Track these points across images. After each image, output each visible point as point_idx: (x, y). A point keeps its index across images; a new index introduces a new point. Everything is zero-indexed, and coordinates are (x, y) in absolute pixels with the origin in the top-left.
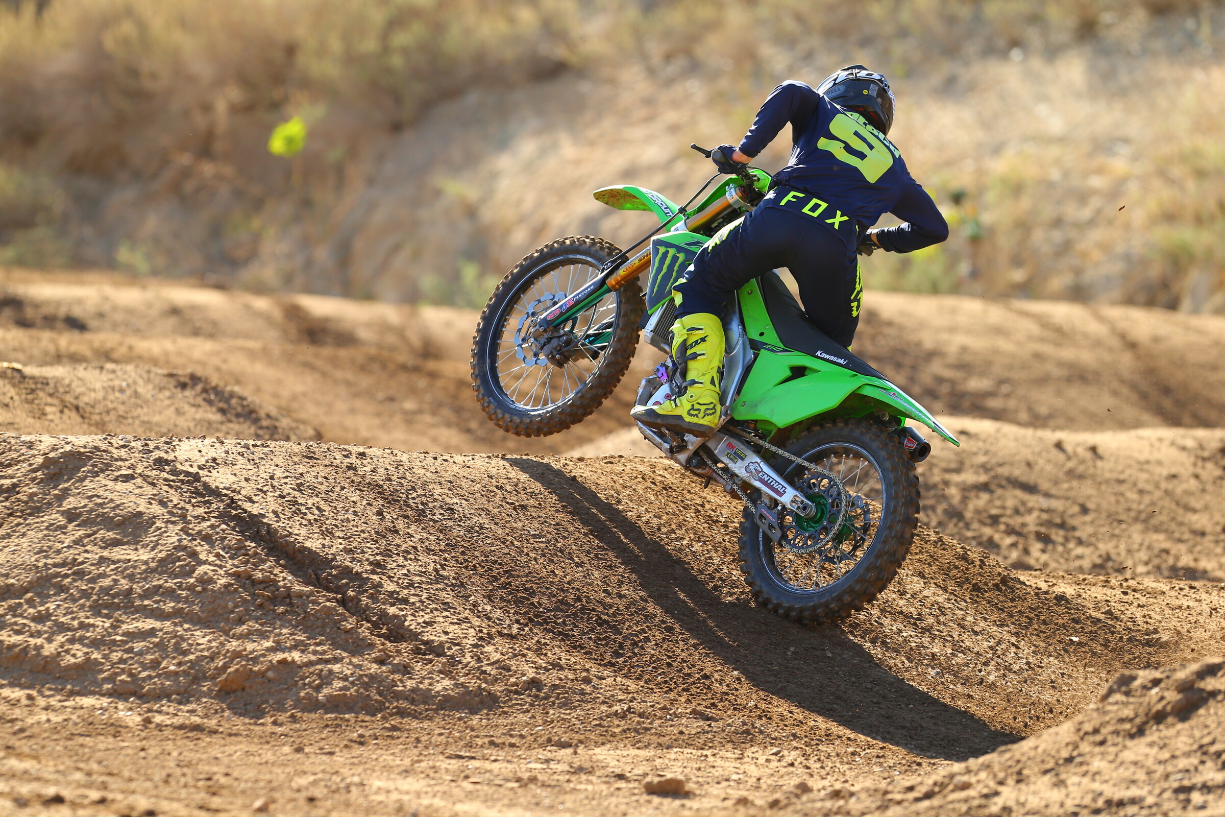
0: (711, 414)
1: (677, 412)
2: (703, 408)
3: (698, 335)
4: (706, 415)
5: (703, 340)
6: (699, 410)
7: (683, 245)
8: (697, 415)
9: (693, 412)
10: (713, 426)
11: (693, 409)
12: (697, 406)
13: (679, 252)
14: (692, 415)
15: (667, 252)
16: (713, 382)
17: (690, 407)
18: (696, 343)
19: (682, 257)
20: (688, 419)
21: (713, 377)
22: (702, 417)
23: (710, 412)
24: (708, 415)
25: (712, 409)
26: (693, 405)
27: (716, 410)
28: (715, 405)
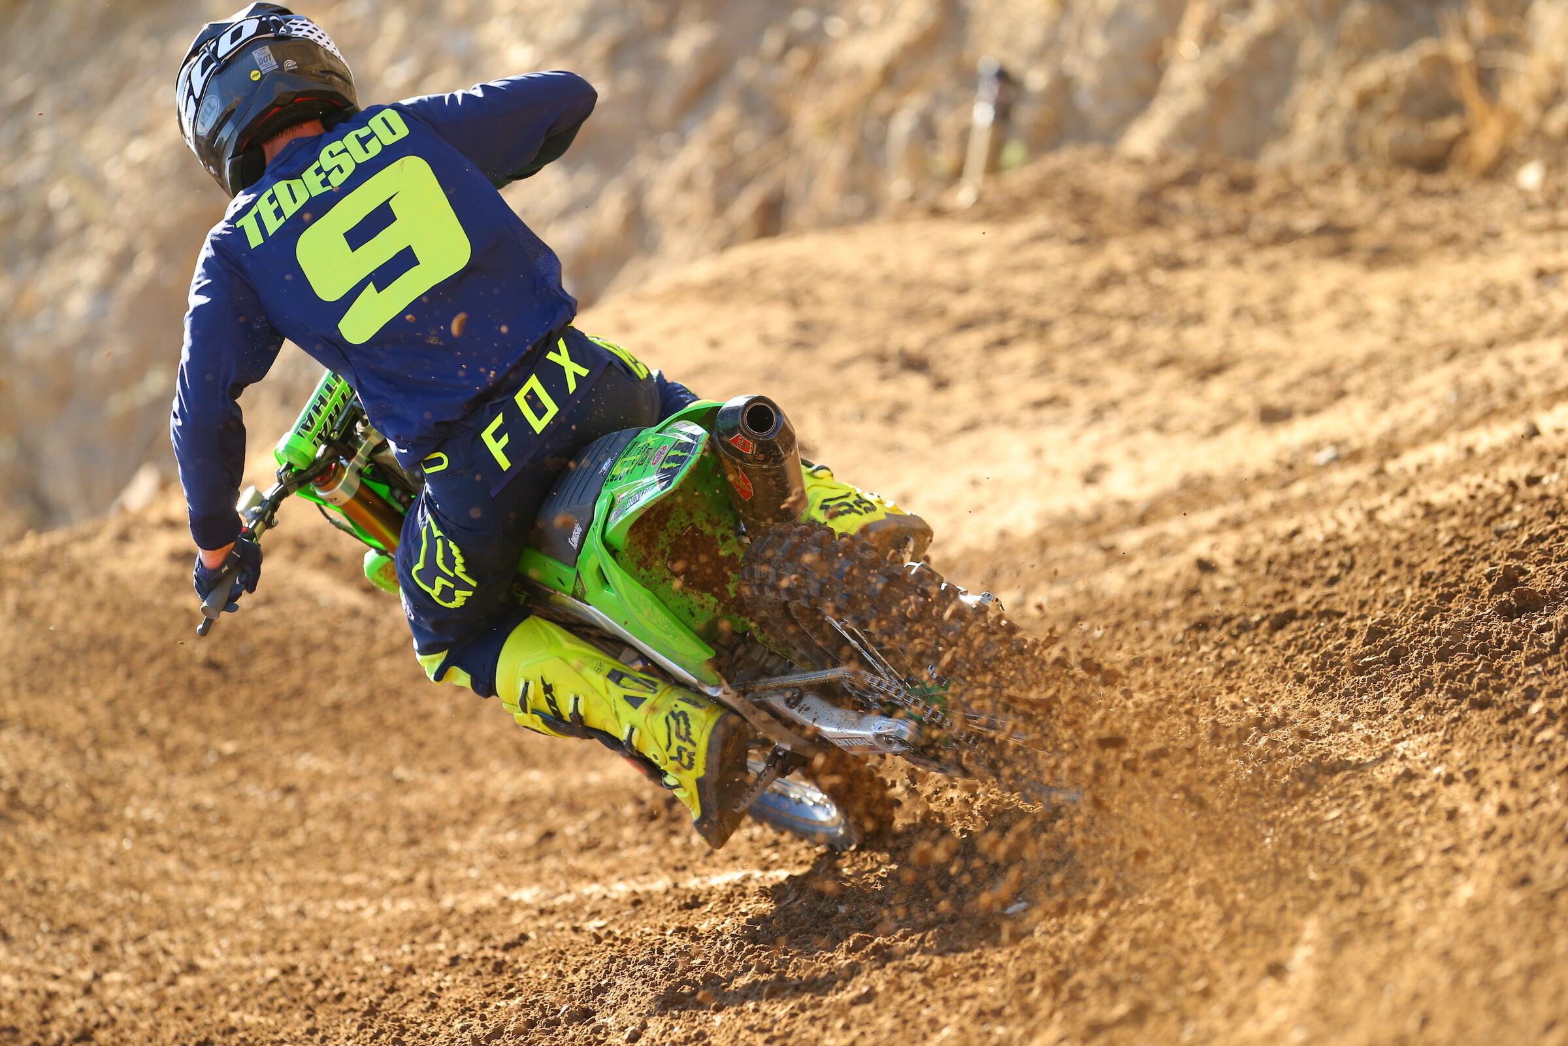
0: (688, 726)
1: (692, 788)
2: (676, 742)
3: (535, 690)
5: (548, 689)
6: (680, 750)
8: (691, 757)
10: (711, 723)
11: (680, 759)
12: (674, 751)
14: (690, 765)
16: (635, 702)
18: (552, 702)
20: (699, 772)
21: (627, 698)
22: (694, 744)
23: (683, 726)
24: (688, 733)
25: (678, 723)
26: (672, 758)
27: (683, 714)
28: (672, 713)
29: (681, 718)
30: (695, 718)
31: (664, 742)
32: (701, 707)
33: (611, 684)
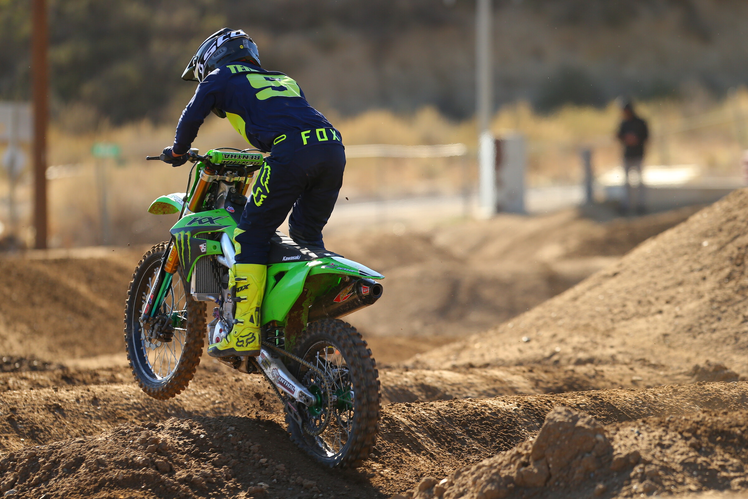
0: (252, 342)
1: (230, 346)
2: (245, 339)
3: (244, 283)
4: (248, 343)
6: (242, 341)
7: (187, 226)
8: (242, 346)
9: (239, 344)
11: (238, 341)
12: (241, 339)
13: (186, 232)
14: (239, 346)
15: (180, 235)
17: (237, 341)
18: (242, 288)
19: (188, 234)
20: (238, 349)
21: (252, 316)
22: (247, 346)
23: (251, 340)
24: (249, 343)
25: (251, 338)
26: (238, 339)
27: (255, 338)
28: (253, 334)
29: (253, 338)
30: (255, 343)
31: (243, 334)
32: (259, 343)
33: (254, 309)
